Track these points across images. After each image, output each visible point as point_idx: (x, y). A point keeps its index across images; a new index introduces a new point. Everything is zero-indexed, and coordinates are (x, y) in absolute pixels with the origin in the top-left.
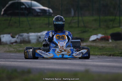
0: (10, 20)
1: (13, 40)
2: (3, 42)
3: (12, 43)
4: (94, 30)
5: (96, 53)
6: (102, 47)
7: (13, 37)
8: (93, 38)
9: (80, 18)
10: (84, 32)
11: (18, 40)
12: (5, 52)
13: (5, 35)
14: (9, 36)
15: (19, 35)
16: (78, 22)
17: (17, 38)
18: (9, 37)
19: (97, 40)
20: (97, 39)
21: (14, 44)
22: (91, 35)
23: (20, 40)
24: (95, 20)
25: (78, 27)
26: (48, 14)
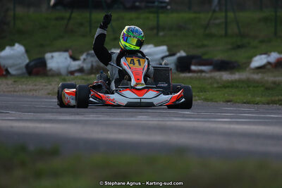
0: (70, 19)
1: (75, 65)
2: (51, 70)
3: (72, 73)
4: (262, 42)
5: (258, 99)
6: (274, 83)
7: (74, 58)
8: (259, 61)
9: (231, 15)
10: (239, 47)
11: (87, 66)
12: (49, 94)
13: (56, 54)
14: (66, 55)
15: (88, 54)
16: (226, 23)
17: (84, 60)
18: (66, 58)
19: (269, 67)
20: (269, 63)
21: (76, 74)
22: (255, 56)
23: (89, 66)
24: (266, 20)
25: (226, 35)
26: (156, 4)
